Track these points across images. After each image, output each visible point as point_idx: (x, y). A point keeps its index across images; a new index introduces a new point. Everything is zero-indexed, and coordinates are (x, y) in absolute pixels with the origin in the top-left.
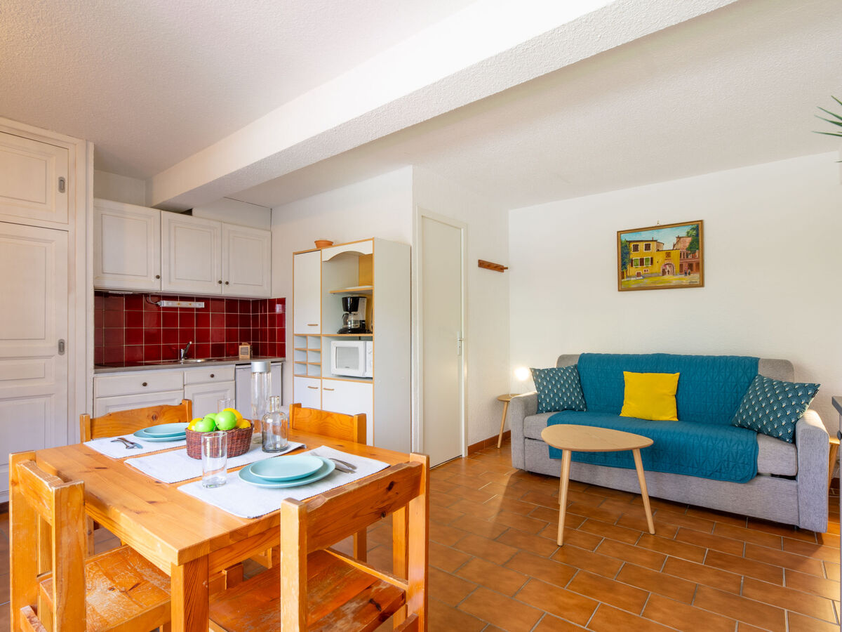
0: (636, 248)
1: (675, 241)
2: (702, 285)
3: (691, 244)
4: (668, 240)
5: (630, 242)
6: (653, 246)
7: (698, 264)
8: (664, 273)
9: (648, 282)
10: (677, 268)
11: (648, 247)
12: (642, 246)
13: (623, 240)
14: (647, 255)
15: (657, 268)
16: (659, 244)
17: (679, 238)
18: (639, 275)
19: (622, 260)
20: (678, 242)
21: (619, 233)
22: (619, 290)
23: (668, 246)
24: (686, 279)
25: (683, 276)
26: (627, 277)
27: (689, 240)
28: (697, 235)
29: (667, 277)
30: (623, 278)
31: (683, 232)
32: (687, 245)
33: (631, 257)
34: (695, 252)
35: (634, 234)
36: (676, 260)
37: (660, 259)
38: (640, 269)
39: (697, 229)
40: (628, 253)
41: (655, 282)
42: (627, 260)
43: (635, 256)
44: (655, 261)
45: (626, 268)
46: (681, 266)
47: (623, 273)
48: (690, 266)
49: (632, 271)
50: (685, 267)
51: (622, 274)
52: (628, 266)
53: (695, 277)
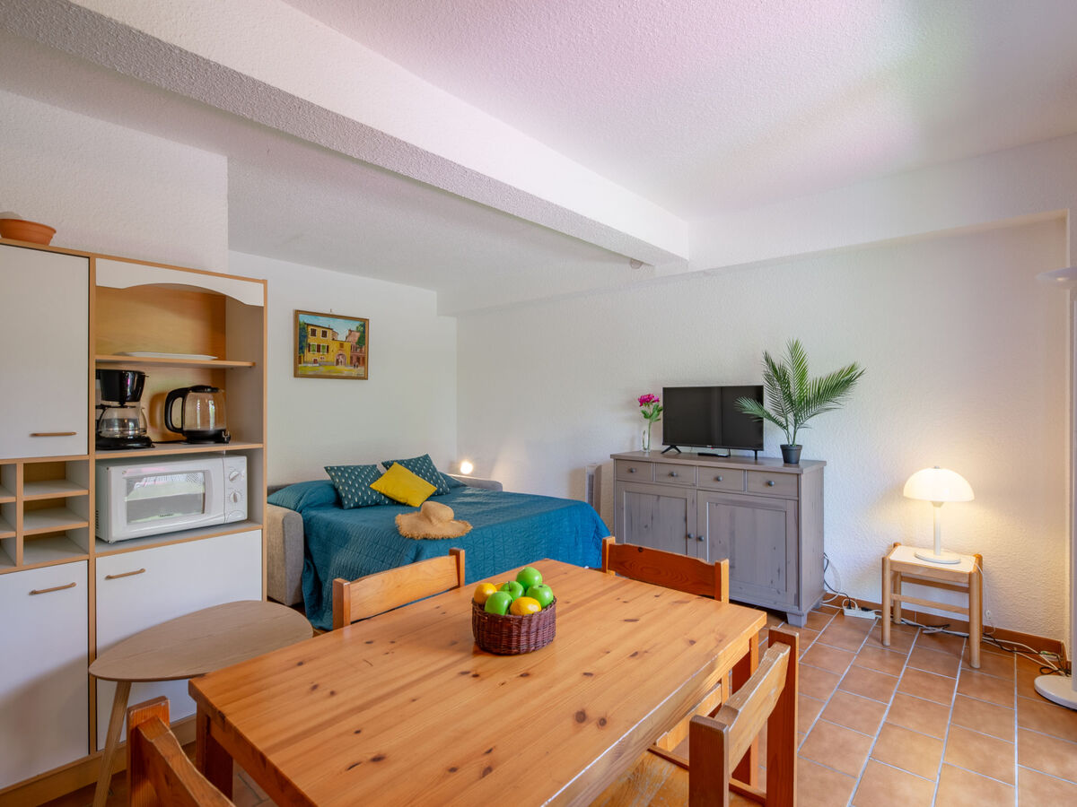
0: (314, 332)
1: (347, 333)
2: (365, 378)
3: (359, 339)
4: (342, 331)
5: (308, 325)
6: (329, 333)
7: (364, 358)
8: (337, 363)
9: (323, 370)
10: (348, 360)
11: (324, 334)
12: (319, 332)
13: (301, 321)
14: (323, 342)
15: (332, 357)
16: (335, 333)
17: (350, 331)
18: (315, 361)
19: (300, 343)
20: (350, 334)
21: (297, 313)
22: (296, 375)
23: (341, 337)
24: (355, 371)
25: (352, 368)
26: (304, 362)
27: (358, 334)
28: (364, 332)
29: (340, 367)
30: (300, 363)
31: (354, 326)
32: (357, 339)
33: (309, 341)
34: (361, 348)
35: (313, 317)
36: (347, 351)
37: (334, 347)
38: (317, 356)
39: (364, 326)
40: (306, 337)
41: (329, 371)
42: (304, 344)
43: (312, 341)
44: (330, 350)
45: (303, 353)
46: (351, 358)
47: (300, 357)
48: (358, 359)
49: (309, 356)
50: (355, 360)
51: (299, 359)
52: (306, 351)
53: (360, 370)
